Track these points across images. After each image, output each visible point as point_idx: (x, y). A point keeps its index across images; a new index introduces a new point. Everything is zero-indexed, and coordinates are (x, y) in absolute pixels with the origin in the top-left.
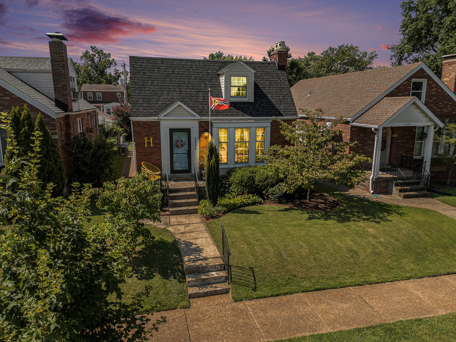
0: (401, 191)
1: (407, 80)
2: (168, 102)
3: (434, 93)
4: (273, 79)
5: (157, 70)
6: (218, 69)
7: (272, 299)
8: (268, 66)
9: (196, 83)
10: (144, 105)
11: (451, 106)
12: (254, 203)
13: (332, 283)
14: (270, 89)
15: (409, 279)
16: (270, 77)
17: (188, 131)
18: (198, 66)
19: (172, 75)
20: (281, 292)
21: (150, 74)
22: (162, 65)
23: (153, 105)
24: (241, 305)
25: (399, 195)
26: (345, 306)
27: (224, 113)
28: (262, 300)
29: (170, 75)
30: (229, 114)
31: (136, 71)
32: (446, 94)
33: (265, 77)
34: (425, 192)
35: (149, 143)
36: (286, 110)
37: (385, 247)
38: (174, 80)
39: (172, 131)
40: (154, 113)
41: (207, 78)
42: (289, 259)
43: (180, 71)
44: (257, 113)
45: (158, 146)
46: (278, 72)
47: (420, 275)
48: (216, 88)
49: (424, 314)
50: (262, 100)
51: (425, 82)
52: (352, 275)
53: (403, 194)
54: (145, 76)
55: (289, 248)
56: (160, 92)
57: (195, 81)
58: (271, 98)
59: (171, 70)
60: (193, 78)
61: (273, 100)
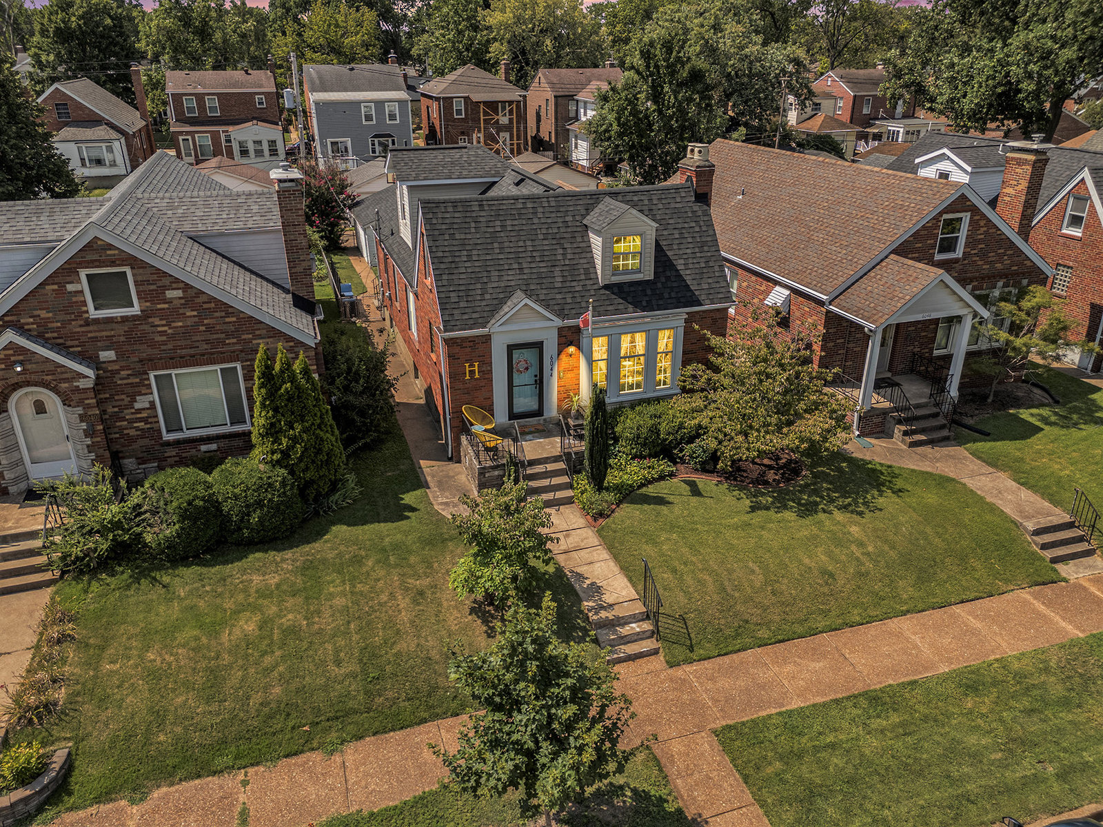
0: (906, 433)
1: (934, 218)
2: (502, 296)
3: (982, 236)
4: (686, 225)
5: (473, 225)
6: (583, 212)
7: (719, 660)
8: (677, 195)
9: (546, 248)
10: (462, 304)
11: (1010, 256)
12: (662, 478)
13: (799, 629)
14: (682, 246)
15: (905, 615)
16: (680, 221)
17: (538, 346)
18: (547, 209)
19: (502, 234)
20: (730, 649)
21: (463, 236)
22: (483, 214)
23: (478, 303)
24: (679, 672)
25: (903, 441)
26: (818, 665)
27: (602, 309)
28: (706, 662)
29: (498, 235)
30: (610, 308)
31: (436, 233)
32: (1003, 237)
33: (671, 221)
34: (945, 433)
35: (472, 372)
36: (712, 291)
37: (875, 561)
38: (506, 244)
39: (511, 348)
40: (480, 321)
41: (565, 235)
42: (737, 595)
43: (516, 222)
44: (661, 302)
45: (486, 376)
46: (696, 208)
47: (920, 606)
48: (583, 255)
49: (920, 673)
50: (668, 274)
51: (966, 217)
52: (825, 613)
53: (908, 439)
54: (455, 242)
55: (734, 576)
56: (485, 274)
57: (546, 242)
58: (682, 267)
59: (498, 223)
60: (541, 237)
61: (688, 272)
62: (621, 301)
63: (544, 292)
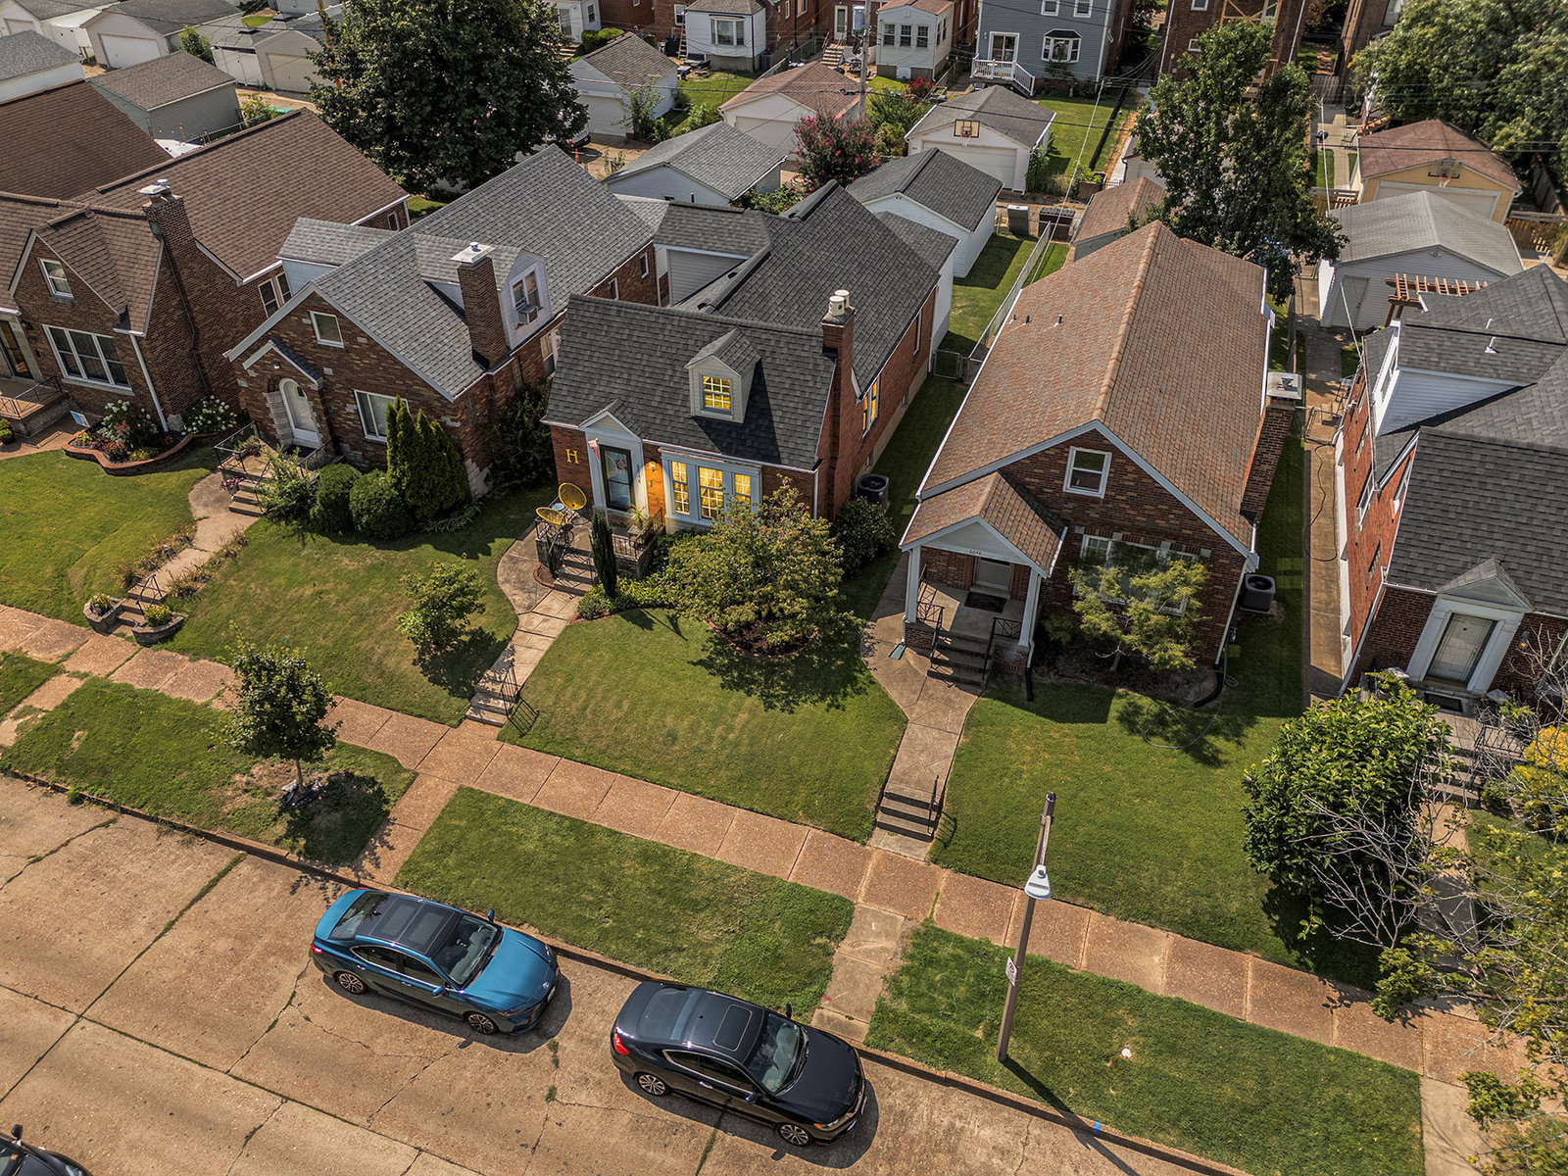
1: (1057, 447)
2: (603, 400)
3: (1132, 483)
4: (802, 377)
5: (605, 328)
6: (707, 339)
7: (528, 752)
9: (658, 365)
10: (568, 399)
11: (1178, 516)
13: (605, 762)
14: (787, 398)
16: (798, 370)
17: (627, 453)
18: (676, 328)
19: (626, 343)
20: (545, 749)
21: (593, 337)
23: (581, 401)
26: (581, 790)
28: (520, 748)
29: (622, 343)
30: (693, 440)
31: (573, 328)
32: (1163, 492)
33: (788, 369)
35: (572, 458)
36: (795, 452)
37: (723, 746)
38: (626, 354)
39: (603, 448)
40: (577, 417)
42: (590, 717)
43: (642, 335)
44: (740, 448)
47: (713, 795)
49: (633, 831)
50: (759, 421)
51: (1108, 456)
52: (639, 762)
53: (934, 668)
54: (585, 341)
55: (604, 704)
56: (598, 377)
57: (661, 360)
58: (778, 419)
59: (627, 331)
60: (658, 354)
61: (781, 426)
62: (704, 435)
63: (640, 407)
